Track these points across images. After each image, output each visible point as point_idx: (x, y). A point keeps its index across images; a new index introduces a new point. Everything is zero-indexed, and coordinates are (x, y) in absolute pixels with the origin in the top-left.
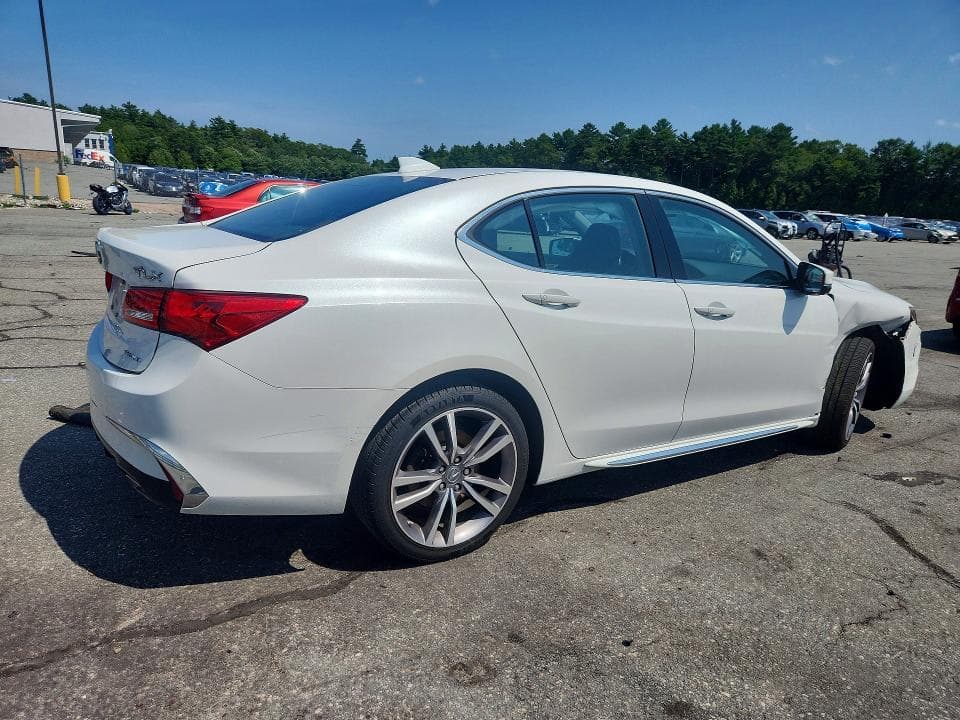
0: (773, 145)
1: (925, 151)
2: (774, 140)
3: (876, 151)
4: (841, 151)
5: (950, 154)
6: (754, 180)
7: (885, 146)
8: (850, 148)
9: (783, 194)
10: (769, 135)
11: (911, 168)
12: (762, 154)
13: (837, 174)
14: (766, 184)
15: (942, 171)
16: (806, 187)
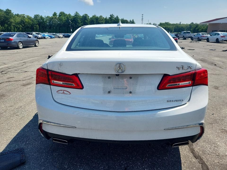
0: (8, 15)
1: (45, 18)
2: (8, 13)
3: (34, 17)
4: (26, 17)
5: (50, 18)
6: (6, 24)
7: (36, 16)
8: (28, 16)
9: (15, 28)
10: (5, 12)
11: (43, 21)
12: (5, 17)
13: (27, 23)
14: (10, 25)
15: (50, 22)
16: (21, 26)
